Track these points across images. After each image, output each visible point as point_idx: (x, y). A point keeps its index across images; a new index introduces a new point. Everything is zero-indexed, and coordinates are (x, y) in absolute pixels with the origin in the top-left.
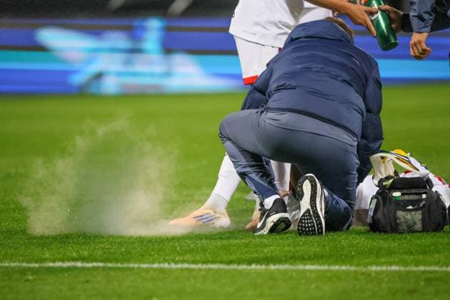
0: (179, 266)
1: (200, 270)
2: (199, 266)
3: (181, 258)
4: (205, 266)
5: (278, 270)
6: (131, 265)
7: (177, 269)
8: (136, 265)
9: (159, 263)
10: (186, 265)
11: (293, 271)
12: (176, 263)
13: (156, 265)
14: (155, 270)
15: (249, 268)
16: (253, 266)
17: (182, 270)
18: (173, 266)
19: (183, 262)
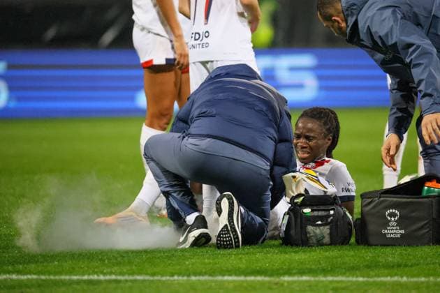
0: (108, 277)
1: (126, 281)
2: (127, 277)
3: (109, 270)
4: (131, 278)
5: (199, 280)
6: (63, 277)
7: (106, 281)
8: (67, 277)
9: (89, 274)
10: (113, 277)
11: (212, 281)
12: (104, 274)
13: (86, 277)
14: (85, 281)
15: (172, 278)
16: (176, 277)
17: (110, 281)
18: (102, 277)
19: (111, 273)
